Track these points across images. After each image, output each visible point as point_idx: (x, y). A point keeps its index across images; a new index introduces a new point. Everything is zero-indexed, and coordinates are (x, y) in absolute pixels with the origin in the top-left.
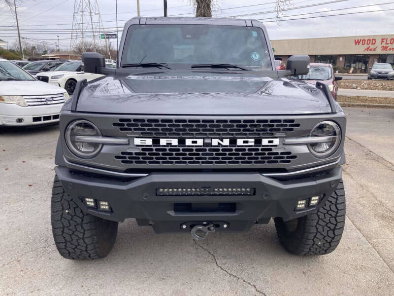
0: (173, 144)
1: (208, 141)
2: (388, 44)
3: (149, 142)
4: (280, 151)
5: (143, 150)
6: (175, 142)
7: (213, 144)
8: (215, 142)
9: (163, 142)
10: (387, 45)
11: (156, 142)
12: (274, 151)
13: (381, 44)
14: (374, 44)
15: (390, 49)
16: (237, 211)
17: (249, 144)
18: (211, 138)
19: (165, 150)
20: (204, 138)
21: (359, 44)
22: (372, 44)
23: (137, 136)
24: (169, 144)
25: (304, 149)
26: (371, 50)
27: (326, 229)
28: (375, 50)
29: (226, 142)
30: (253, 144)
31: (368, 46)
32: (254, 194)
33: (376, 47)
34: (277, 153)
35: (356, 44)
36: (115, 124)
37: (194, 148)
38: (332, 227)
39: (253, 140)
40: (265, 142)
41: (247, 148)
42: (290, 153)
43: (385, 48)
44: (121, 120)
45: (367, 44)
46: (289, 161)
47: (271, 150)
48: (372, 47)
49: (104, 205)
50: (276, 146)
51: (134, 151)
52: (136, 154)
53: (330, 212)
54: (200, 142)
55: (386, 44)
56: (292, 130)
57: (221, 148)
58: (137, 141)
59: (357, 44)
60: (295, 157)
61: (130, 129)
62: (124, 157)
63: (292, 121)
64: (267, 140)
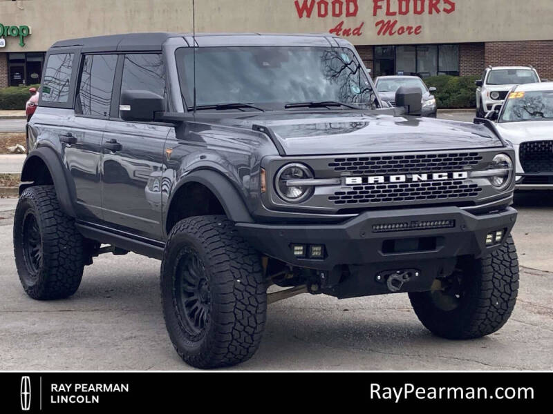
0: (380, 182)
1: (409, 177)
2: (394, 14)
3: (359, 180)
4: (468, 184)
5: (354, 188)
6: (381, 179)
7: (414, 180)
8: (415, 177)
9: (371, 180)
10: (392, 19)
11: (365, 180)
12: (464, 184)
13: (375, 14)
14: (354, 14)
15: (401, 30)
16: (437, 247)
17: (443, 178)
18: (412, 174)
19: (374, 187)
20: (405, 174)
21: (308, 16)
22: (348, 14)
23: (349, 174)
24: (376, 182)
25: (486, 182)
26: (347, 33)
27: (503, 283)
28: (357, 32)
29: (424, 177)
30: (446, 178)
31: (337, 21)
32: (454, 226)
33: (362, 24)
34: (466, 186)
35: (301, 16)
36: (330, 165)
37: (398, 184)
38: (508, 279)
39: (446, 174)
40: (456, 175)
41: (442, 182)
42: (476, 186)
43: (387, 27)
44: (336, 160)
45: (334, 15)
46: (476, 194)
47: (461, 183)
48: (349, 23)
49: (316, 251)
50: (464, 179)
51: (346, 191)
52: (349, 193)
53: (504, 262)
54: (403, 178)
55: (388, 13)
56: (477, 162)
57: (420, 183)
58: (349, 181)
59: (305, 13)
60: (480, 189)
61: (344, 168)
62: (337, 197)
63: (476, 154)
64: (458, 173)
